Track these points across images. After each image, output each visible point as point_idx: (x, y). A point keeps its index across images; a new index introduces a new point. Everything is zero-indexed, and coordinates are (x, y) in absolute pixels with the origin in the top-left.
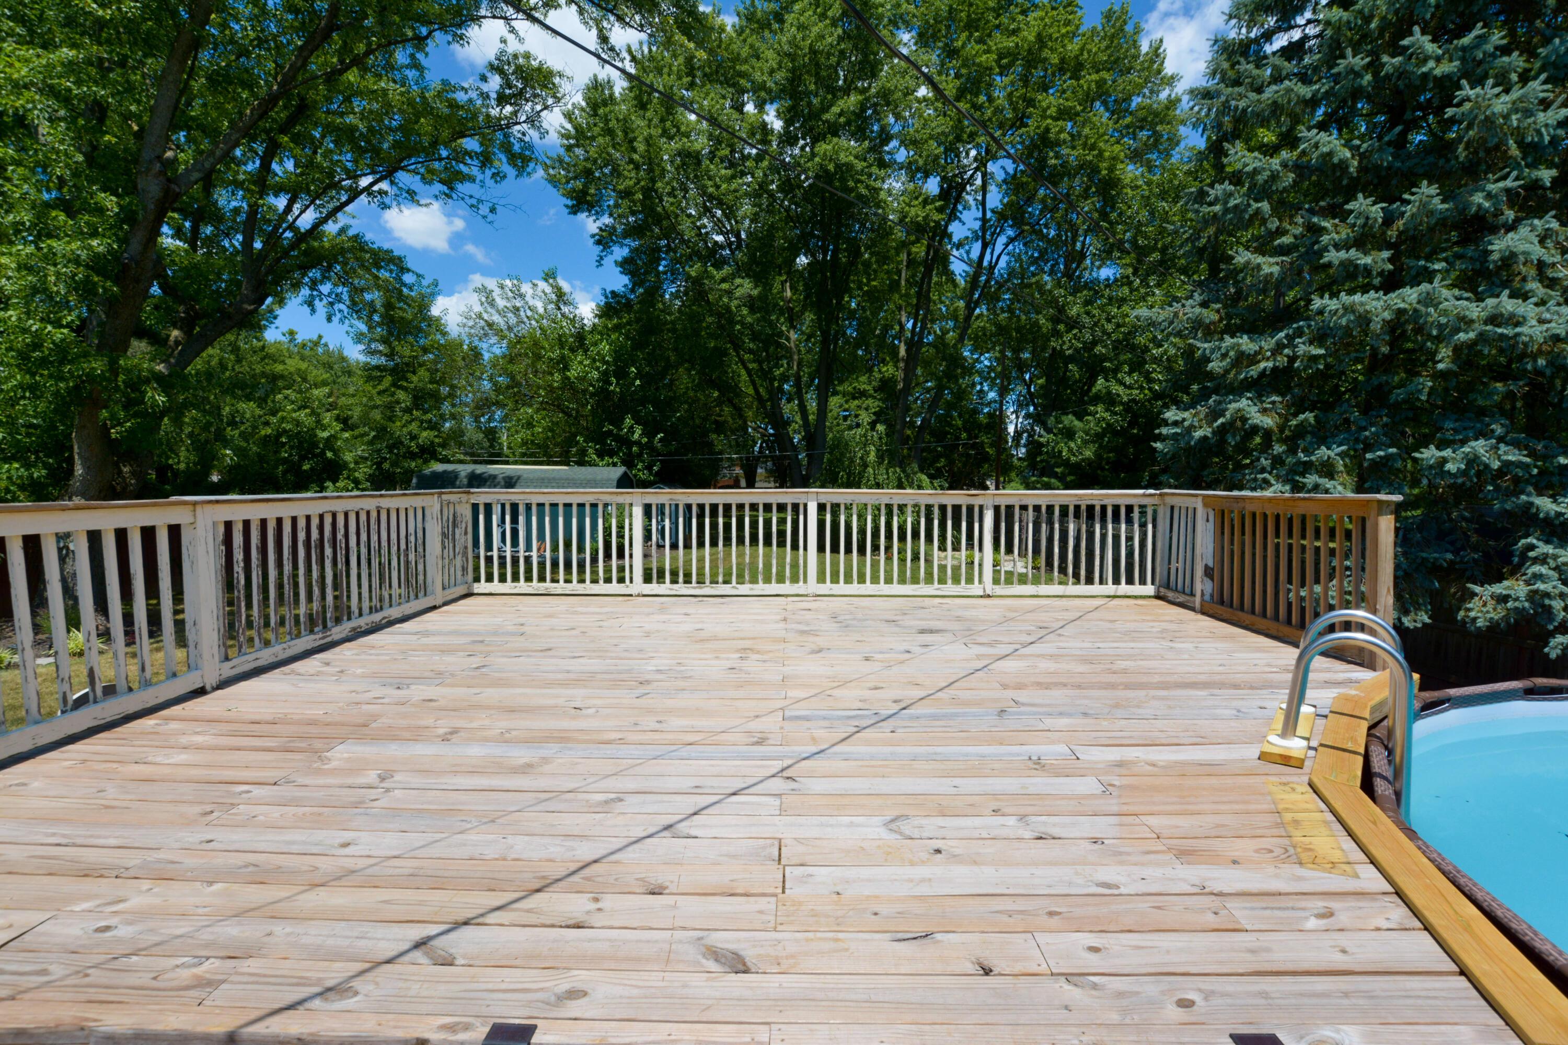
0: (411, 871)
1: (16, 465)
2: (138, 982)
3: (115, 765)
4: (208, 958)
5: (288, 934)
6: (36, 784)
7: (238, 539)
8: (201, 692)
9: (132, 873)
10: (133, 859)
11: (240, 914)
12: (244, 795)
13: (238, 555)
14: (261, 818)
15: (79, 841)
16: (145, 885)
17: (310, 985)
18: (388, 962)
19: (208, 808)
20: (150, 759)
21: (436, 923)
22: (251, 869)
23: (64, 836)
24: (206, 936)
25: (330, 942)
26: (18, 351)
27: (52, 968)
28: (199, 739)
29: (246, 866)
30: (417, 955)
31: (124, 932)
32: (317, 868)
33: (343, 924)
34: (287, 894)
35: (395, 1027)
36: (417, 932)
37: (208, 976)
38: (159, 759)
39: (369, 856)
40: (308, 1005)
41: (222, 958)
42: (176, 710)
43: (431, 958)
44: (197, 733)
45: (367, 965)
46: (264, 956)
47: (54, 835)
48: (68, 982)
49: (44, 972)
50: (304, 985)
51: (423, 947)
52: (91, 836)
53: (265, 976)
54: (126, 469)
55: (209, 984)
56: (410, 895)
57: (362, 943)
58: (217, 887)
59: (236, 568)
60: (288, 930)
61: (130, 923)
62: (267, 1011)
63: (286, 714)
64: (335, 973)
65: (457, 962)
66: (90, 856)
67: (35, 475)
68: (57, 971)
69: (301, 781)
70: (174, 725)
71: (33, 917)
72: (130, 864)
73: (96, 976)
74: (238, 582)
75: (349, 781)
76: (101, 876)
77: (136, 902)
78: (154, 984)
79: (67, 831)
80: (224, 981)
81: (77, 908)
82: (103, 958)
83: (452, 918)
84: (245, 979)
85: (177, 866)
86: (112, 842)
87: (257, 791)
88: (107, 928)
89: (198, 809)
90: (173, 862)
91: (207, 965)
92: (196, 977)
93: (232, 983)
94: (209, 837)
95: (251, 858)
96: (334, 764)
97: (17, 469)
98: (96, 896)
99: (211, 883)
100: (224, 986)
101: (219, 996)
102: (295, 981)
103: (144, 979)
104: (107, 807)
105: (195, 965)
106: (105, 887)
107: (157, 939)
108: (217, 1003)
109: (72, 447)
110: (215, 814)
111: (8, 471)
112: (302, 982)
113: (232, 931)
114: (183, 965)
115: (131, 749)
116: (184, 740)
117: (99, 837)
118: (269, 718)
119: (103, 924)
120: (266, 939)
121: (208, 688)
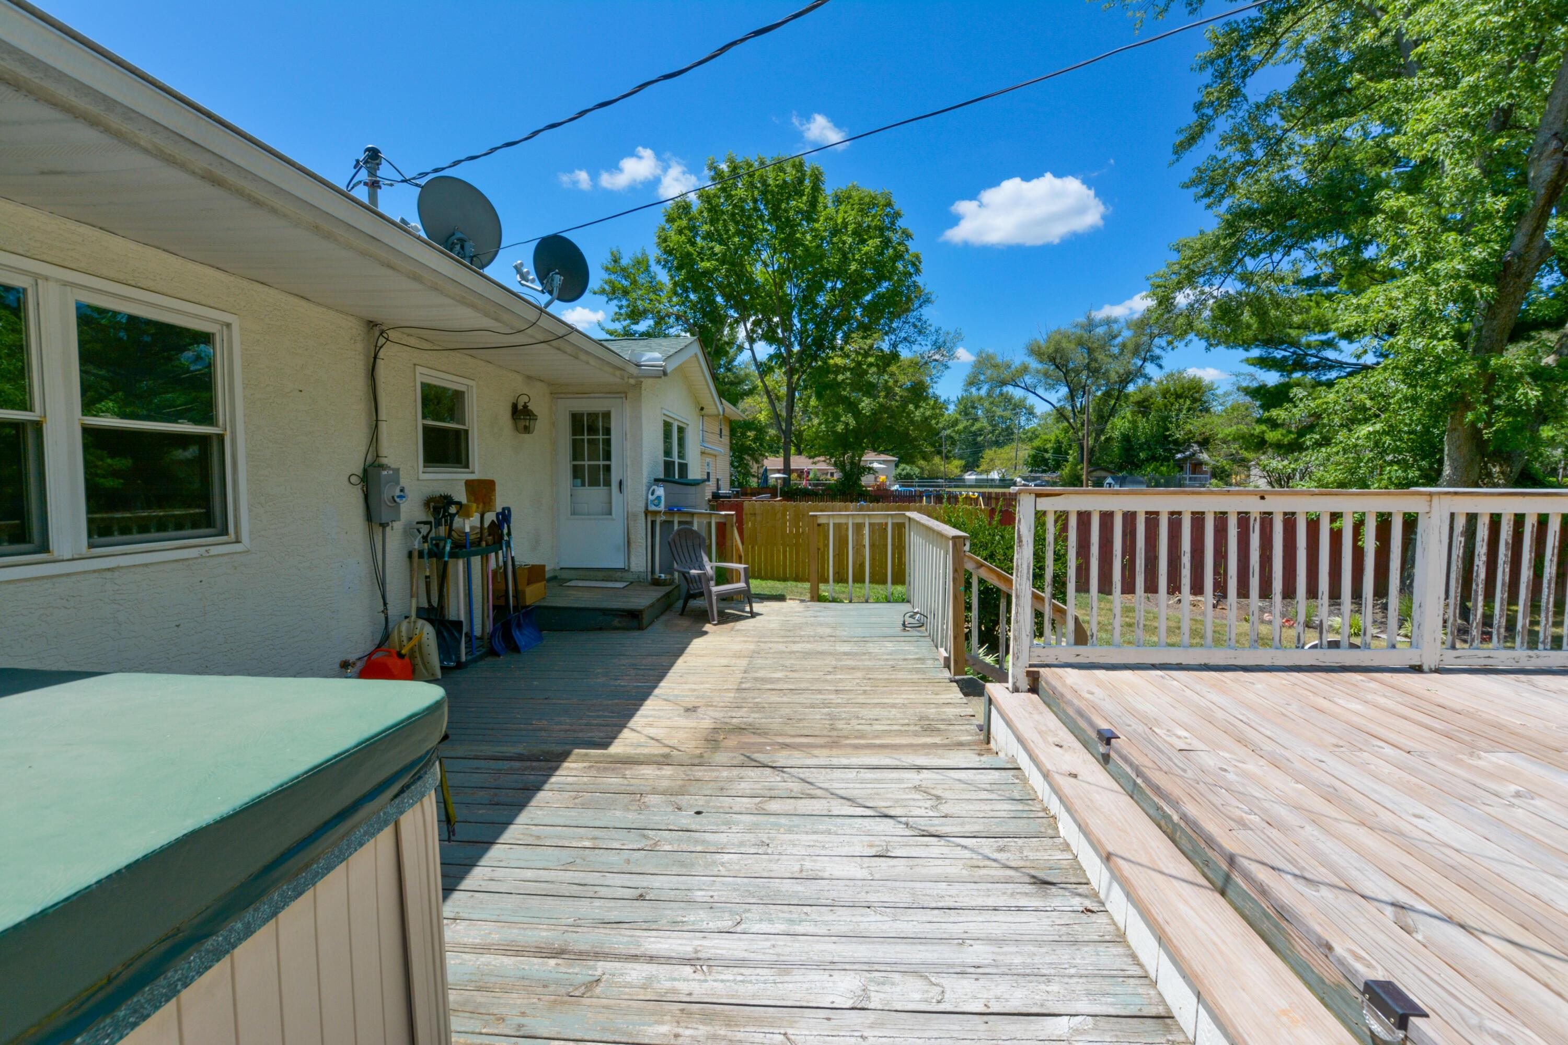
0: (1454, 864)
1: (1396, 467)
2: (1215, 801)
3: (1309, 694)
4: (1255, 814)
5: (1313, 835)
6: (1259, 686)
7: (1483, 532)
8: (1417, 669)
9: (1262, 753)
10: (1268, 746)
11: (1297, 808)
12: (1376, 748)
13: (1481, 549)
14: (1373, 767)
15: (1253, 724)
16: (1262, 762)
17: (1294, 866)
18: (1363, 896)
19: (1341, 743)
20: (1336, 699)
21: (1431, 905)
22: (1331, 790)
23: (1248, 718)
24: (1266, 805)
25: (1334, 857)
26: (1403, 368)
27: (1189, 771)
28: (1382, 701)
29: (1329, 787)
30: (1389, 910)
31: (1231, 777)
32: (1377, 816)
33: (1355, 855)
34: (1338, 817)
35: (1320, 924)
36: (1404, 897)
37: (1247, 822)
38: (1341, 702)
39: (1429, 834)
40: (1284, 875)
41: (1263, 819)
42: (1386, 676)
43: (1397, 918)
44: (1385, 696)
45: (1343, 885)
46: (1286, 835)
47: (1244, 715)
48: (1189, 781)
49: (1184, 771)
50: (1291, 863)
51: (1398, 910)
52: (1260, 725)
53: (1275, 843)
54: (1496, 470)
55: (1243, 824)
56: (1433, 876)
57: (1355, 873)
58: (1299, 786)
59: (1476, 562)
60: (1316, 833)
61: (1237, 775)
62: (1258, 859)
63: (1477, 711)
64: (1320, 873)
65: (1414, 935)
66: (1250, 733)
67: (1410, 476)
68: (1190, 774)
69: (1433, 760)
70: (1373, 685)
71: (1201, 746)
72: (1265, 747)
73: (1202, 787)
74: (1477, 576)
75: (1479, 781)
76: (1246, 746)
77: (1251, 767)
78: (1220, 807)
79: (1251, 715)
80: (1252, 830)
81: (1221, 754)
82: (1211, 781)
83: (1450, 912)
84: (1263, 836)
85: (1289, 764)
86: (1268, 733)
87: (1388, 750)
88: (1225, 770)
89: (1335, 741)
90: (1288, 760)
91: (1252, 817)
92: (1242, 818)
93: (1256, 834)
94: (1324, 759)
95: (1338, 784)
96: (1481, 763)
97: (1396, 471)
98: (1235, 754)
99: (1297, 782)
100: (1250, 832)
101: (1242, 834)
102: (1288, 857)
103: (1218, 802)
104: (1283, 714)
105: (1246, 813)
106: (1242, 751)
107: (1242, 789)
108: (1239, 836)
109: (1442, 451)
110: (1342, 749)
111: (1390, 472)
112: (1292, 861)
113: (1283, 813)
114: (1241, 809)
115: (1330, 689)
116: (1370, 697)
117: (1264, 727)
118: (1458, 707)
119: (1225, 767)
120: (1298, 829)
121: (1425, 667)
